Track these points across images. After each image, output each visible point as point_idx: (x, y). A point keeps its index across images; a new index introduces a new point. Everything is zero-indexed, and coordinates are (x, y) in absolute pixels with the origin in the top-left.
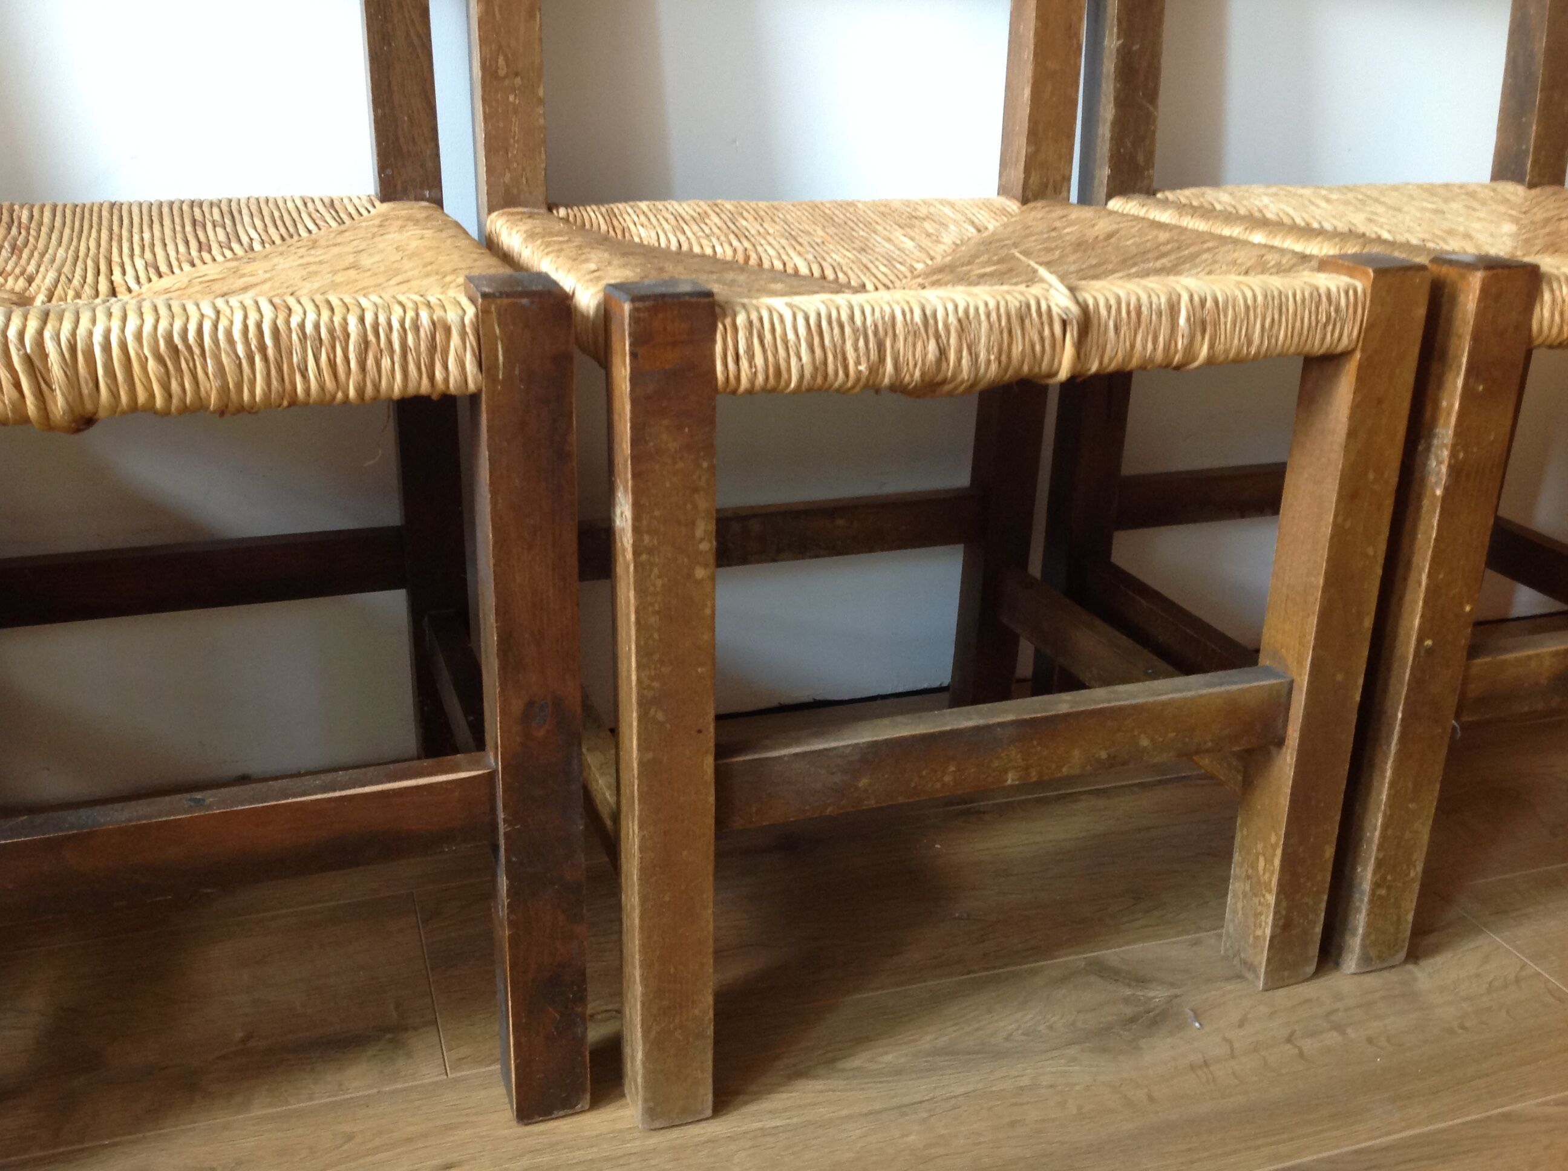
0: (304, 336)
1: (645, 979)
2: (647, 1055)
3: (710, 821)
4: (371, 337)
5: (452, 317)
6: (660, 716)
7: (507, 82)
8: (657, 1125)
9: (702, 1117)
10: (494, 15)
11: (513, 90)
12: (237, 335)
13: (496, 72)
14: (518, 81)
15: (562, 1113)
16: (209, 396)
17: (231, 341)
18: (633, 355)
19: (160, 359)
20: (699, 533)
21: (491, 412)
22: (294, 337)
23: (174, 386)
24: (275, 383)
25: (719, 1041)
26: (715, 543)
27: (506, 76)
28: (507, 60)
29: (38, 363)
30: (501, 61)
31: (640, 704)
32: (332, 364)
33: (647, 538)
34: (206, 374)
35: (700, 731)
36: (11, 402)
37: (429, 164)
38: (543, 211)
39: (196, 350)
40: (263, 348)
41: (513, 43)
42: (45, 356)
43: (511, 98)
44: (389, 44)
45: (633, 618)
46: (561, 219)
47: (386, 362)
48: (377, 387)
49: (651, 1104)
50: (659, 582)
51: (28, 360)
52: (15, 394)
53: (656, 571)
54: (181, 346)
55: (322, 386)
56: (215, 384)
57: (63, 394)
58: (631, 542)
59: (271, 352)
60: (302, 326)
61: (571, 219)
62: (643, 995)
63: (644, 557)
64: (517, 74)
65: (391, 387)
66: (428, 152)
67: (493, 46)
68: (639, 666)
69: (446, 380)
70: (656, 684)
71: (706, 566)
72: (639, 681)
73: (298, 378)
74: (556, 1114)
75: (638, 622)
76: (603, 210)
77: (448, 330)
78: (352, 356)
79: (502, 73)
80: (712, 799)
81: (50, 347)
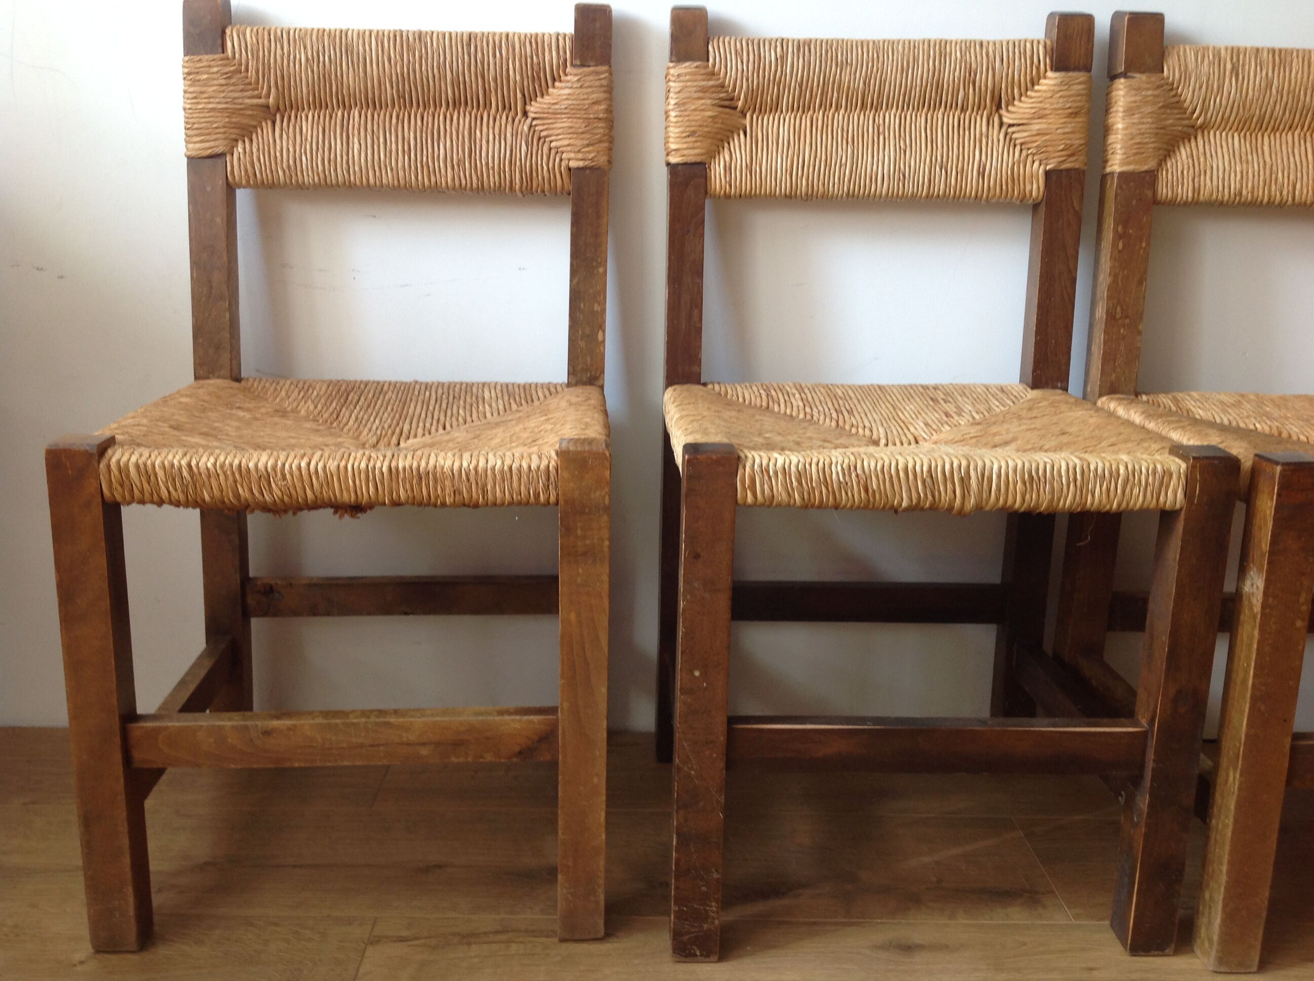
0: (1096, 476)
1: (1229, 872)
2: (1223, 921)
3: (1284, 778)
4: (1131, 477)
5: (1173, 468)
6: (1263, 708)
7: (1120, 322)
8: (1223, 969)
9: (1250, 970)
10: (1118, 283)
11: (1124, 326)
12: (1063, 473)
13: (1115, 316)
14: (1127, 321)
15: (1156, 953)
16: (1043, 503)
17: (1060, 476)
18: (1279, 495)
19: (1024, 483)
20: (1302, 600)
21: (1186, 520)
22: (1092, 474)
23: (1028, 497)
24: (1078, 498)
25: (1268, 921)
26: (1310, 606)
27: (1121, 318)
28: (1122, 309)
29: (966, 480)
30: (1119, 309)
31: (1251, 698)
32: (1108, 490)
33: (1270, 600)
34: (1045, 491)
35: (1285, 721)
36: (949, 500)
37: (1063, 367)
38: (1133, 397)
39: (1042, 479)
40: (1075, 480)
41: (1127, 299)
42: (970, 478)
43: (1122, 331)
44: (1050, 300)
45: (1255, 646)
46: (1145, 402)
47: (1136, 491)
48: (1128, 504)
49: (1221, 955)
50: (1274, 627)
51: (962, 480)
52: (952, 495)
53: (1273, 619)
54: (1035, 477)
55: (1100, 501)
56: (1048, 497)
57: (975, 497)
58: (1261, 601)
59: (1078, 483)
60: (1096, 469)
61: (1151, 402)
62: (1227, 882)
63: (1268, 610)
64: (1127, 317)
65: (1135, 504)
66: (1064, 361)
67: (1115, 301)
68: (1255, 675)
69: (1165, 502)
70: (1263, 688)
71: (1303, 620)
72: (1253, 684)
73: (1089, 497)
74: (1153, 952)
75: (1258, 649)
76: (1170, 397)
77: (1171, 475)
78: (1119, 487)
79: (1118, 316)
80: (1286, 765)
81: (972, 473)
